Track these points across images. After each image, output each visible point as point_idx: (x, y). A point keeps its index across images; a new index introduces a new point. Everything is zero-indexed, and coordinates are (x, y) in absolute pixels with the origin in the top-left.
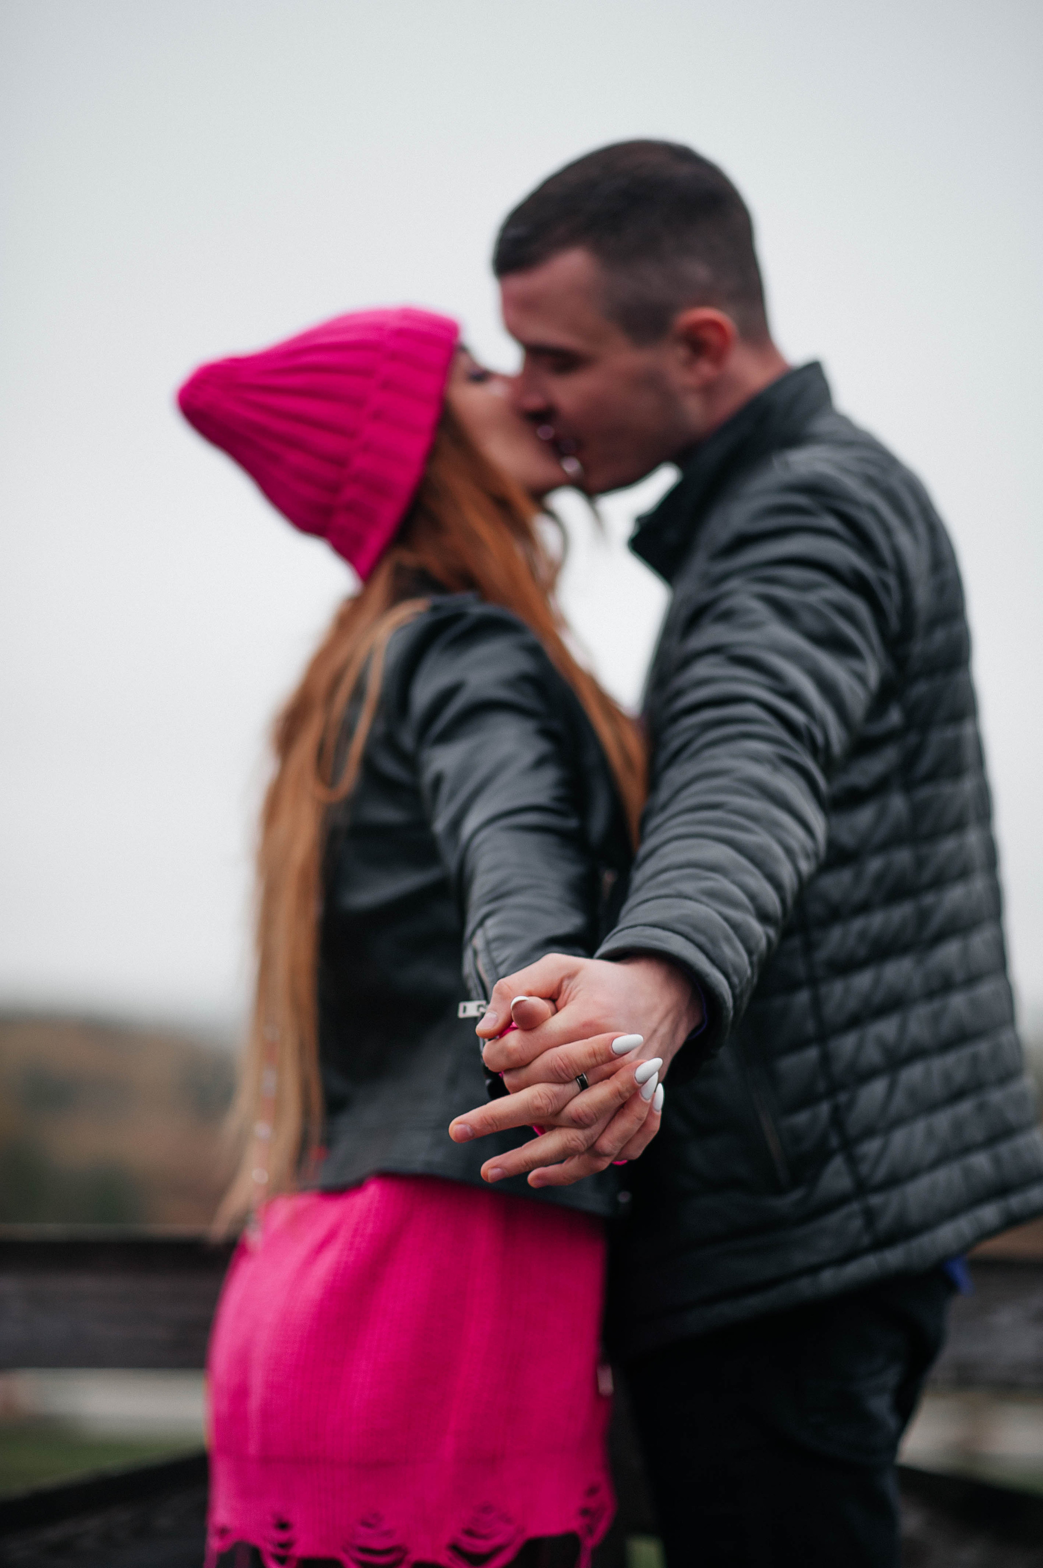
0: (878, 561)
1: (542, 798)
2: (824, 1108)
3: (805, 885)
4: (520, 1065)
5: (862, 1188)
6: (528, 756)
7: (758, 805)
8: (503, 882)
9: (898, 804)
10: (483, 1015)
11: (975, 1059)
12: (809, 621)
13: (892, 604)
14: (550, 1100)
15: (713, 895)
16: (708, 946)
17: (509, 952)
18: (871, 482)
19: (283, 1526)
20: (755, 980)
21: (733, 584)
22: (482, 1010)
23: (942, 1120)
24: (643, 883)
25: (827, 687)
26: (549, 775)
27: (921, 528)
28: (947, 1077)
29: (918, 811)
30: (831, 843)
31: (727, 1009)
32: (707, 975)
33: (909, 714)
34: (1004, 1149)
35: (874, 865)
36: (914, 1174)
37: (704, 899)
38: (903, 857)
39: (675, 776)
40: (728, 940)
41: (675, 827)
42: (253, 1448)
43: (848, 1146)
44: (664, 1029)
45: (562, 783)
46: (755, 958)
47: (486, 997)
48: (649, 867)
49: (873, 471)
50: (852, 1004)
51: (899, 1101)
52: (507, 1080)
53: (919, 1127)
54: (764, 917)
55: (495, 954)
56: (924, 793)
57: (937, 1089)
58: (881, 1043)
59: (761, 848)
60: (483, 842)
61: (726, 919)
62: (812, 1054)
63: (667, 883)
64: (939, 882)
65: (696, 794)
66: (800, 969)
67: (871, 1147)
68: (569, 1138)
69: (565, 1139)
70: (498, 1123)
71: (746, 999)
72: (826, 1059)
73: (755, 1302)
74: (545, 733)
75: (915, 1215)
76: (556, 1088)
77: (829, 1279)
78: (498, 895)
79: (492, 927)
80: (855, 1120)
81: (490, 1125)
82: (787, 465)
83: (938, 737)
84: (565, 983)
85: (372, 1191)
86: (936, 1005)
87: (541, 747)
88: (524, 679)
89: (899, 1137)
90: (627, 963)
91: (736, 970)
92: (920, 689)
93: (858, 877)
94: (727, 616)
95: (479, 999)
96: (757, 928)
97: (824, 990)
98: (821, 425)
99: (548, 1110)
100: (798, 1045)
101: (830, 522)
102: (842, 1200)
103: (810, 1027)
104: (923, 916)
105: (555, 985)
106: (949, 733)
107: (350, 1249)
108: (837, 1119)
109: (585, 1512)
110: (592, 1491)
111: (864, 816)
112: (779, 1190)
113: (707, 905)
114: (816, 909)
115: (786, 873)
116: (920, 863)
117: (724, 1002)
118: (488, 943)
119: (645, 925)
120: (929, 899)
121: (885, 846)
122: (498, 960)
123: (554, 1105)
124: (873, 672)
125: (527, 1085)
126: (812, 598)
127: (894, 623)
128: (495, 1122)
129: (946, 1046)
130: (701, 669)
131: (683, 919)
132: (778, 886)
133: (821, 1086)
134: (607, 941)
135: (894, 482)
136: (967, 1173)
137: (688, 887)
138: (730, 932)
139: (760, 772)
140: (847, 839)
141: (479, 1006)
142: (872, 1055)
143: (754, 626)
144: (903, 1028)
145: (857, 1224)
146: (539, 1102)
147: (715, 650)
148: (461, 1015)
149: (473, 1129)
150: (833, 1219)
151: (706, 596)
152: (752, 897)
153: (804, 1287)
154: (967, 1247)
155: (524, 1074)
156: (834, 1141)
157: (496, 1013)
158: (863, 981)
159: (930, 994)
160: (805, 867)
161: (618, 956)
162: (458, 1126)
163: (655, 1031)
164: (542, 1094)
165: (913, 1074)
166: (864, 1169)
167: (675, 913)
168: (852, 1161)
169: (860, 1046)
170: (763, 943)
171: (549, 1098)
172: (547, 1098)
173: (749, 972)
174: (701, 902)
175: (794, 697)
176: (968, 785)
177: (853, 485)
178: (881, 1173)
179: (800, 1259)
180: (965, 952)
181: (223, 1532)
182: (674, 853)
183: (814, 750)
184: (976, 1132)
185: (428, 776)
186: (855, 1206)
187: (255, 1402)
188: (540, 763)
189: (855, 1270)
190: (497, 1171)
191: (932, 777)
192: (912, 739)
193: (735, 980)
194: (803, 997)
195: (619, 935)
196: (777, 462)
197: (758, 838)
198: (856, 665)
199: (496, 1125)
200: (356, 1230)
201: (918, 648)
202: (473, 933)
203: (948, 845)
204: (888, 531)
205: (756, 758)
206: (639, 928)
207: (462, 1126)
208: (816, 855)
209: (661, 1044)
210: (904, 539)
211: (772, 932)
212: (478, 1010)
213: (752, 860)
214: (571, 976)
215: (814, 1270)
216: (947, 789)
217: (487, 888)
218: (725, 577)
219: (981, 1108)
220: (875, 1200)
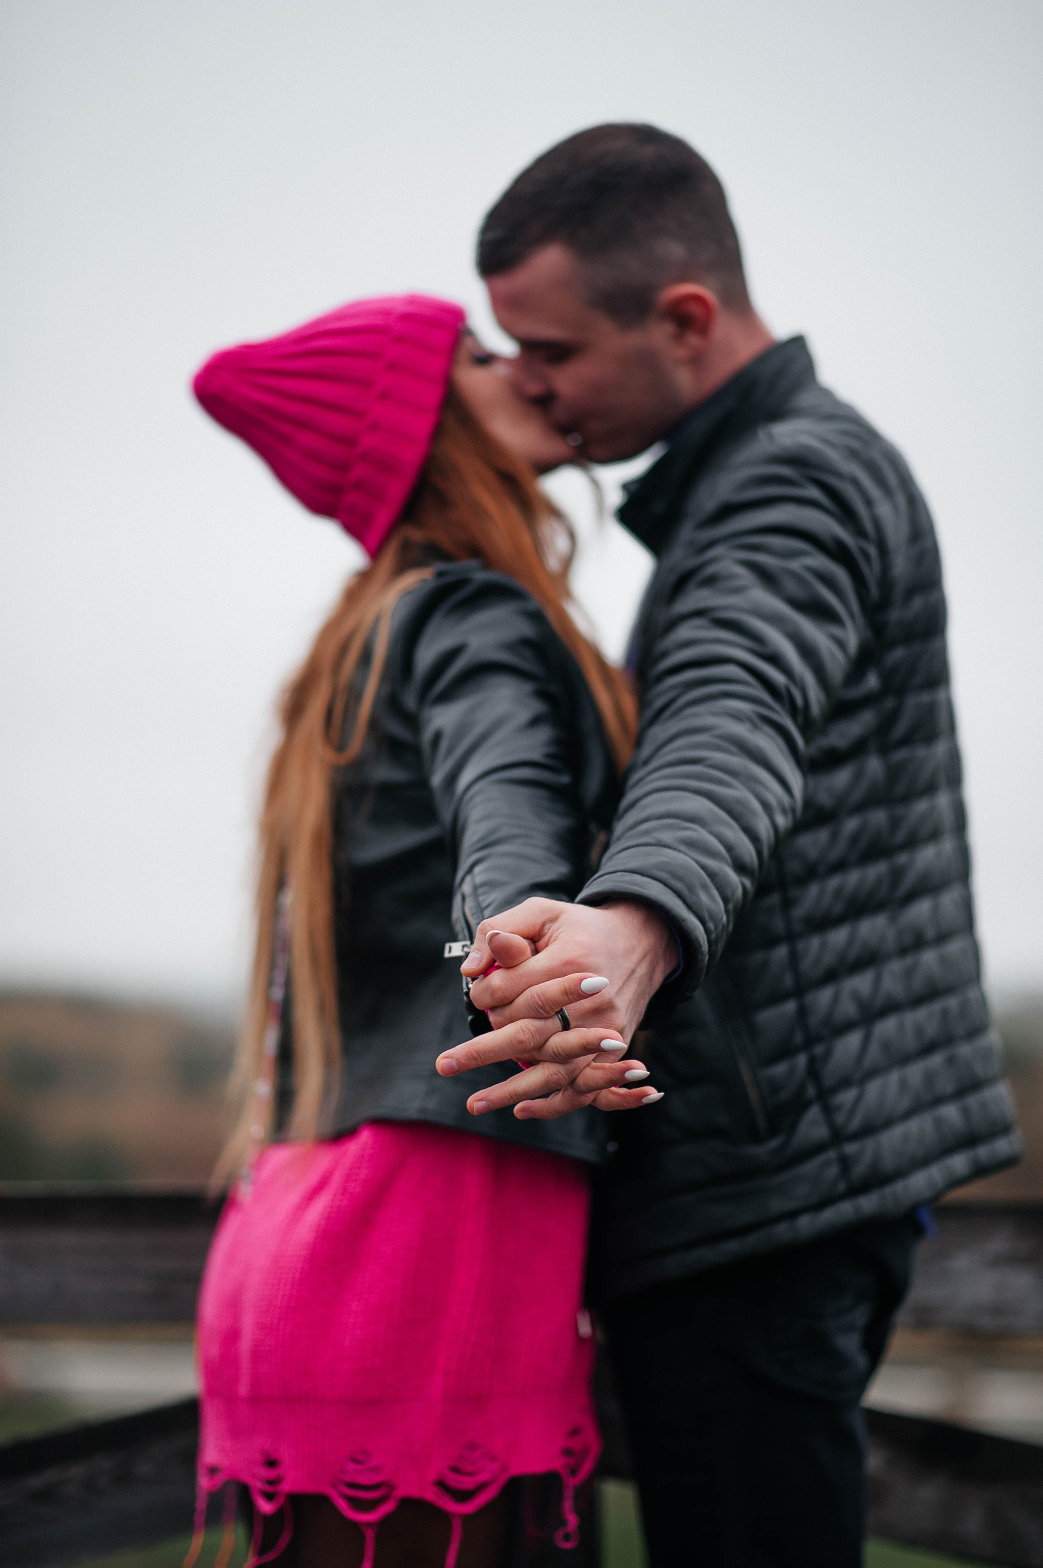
0: (859, 531)
1: (536, 755)
2: (802, 1060)
3: (782, 840)
4: (503, 1003)
5: (838, 1137)
6: (524, 715)
7: (737, 761)
8: (493, 831)
9: (874, 765)
10: (467, 954)
11: (945, 1013)
12: (790, 586)
13: (871, 572)
14: (532, 1034)
15: (691, 844)
16: (686, 893)
17: (495, 896)
18: (853, 454)
19: (271, 1463)
20: (731, 927)
21: (718, 551)
22: (466, 949)
23: (915, 1072)
24: (623, 834)
25: (807, 651)
26: (543, 735)
27: (901, 500)
28: (919, 1031)
29: (894, 773)
30: (808, 802)
31: (702, 952)
32: (684, 920)
33: (886, 679)
34: (972, 1101)
35: (851, 825)
36: (888, 1123)
37: (683, 848)
38: (878, 817)
39: (659, 732)
40: (704, 887)
41: (656, 780)
42: (243, 1389)
43: (824, 1096)
44: (642, 970)
45: (557, 742)
46: (731, 906)
47: (472, 939)
48: (631, 818)
49: (855, 444)
50: (829, 959)
51: (874, 1053)
52: (492, 1018)
53: (894, 1077)
54: (740, 868)
55: (481, 898)
56: (900, 755)
57: (910, 1042)
58: (855, 996)
59: (739, 801)
60: (475, 795)
61: (704, 868)
62: (790, 1007)
63: (647, 832)
64: (912, 843)
65: (679, 749)
66: (778, 925)
67: (847, 1097)
68: (552, 1072)
69: (547, 1073)
70: (483, 1058)
71: (720, 947)
72: (803, 1012)
73: (733, 1247)
74: (542, 694)
75: (889, 1163)
76: (538, 1023)
77: (806, 1224)
78: (487, 844)
79: (480, 874)
80: (832, 1070)
81: (475, 1059)
82: (771, 437)
83: (914, 701)
84: (547, 927)
85: (365, 1136)
86: (909, 960)
87: (537, 707)
88: (525, 642)
89: (873, 1088)
90: (607, 908)
91: (713, 917)
92: (897, 654)
93: (834, 837)
94: (711, 581)
95: (465, 940)
96: (733, 877)
97: (801, 945)
98: (805, 399)
99: (530, 1044)
100: (776, 998)
101: (813, 492)
102: (818, 1149)
103: (788, 981)
104: (897, 874)
105: (537, 928)
106: (925, 698)
107: (343, 1194)
108: (814, 1071)
109: (568, 1452)
110: (575, 1432)
111: (842, 777)
112: (758, 1139)
113: (685, 854)
114: (794, 867)
115: (763, 826)
116: (895, 823)
117: (700, 946)
118: (475, 888)
119: (624, 871)
120: (902, 859)
121: (861, 807)
122: (484, 905)
123: (535, 1040)
124: (852, 638)
125: (511, 1020)
126: (795, 565)
127: (874, 591)
128: (480, 1057)
129: (918, 1001)
130: (684, 632)
131: (661, 866)
132: (755, 838)
133: (798, 1038)
134: (587, 887)
135: (875, 454)
136: (939, 1122)
137: (667, 836)
138: (707, 880)
139: (741, 730)
140: (824, 799)
141: (464, 946)
142: (848, 1008)
143: (738, 590)
144: (877, 982)
145: (833, 1171)
146: (521, 1037)
147: (699, 613)
148: (447, 955)
149: (459, 1062)
150: (809, 1167)
151: (692, 562)
152: (729, 848)
153: (782, 1231)
154: (937, 1196)
155: (508, 1011)
156: (811, 1091)
157: (481, 953)
158: (838, 937)
159: (903, 951)
160: (782, 821)
161: (597, 901)
162: (444, 1060)
163: (633, 972)
164: (525, 1029)
165: (887, 1027)
166: (840, 1118)
167: (654, 860)
168: (828, 1111)
169: (836, 999)
170: (739, 892)
171: (531, 1033)
172: (529, 1032)
173: (725, 919)
174: (680, 851)
175: (775, 659)
176: (940, 748)
177: (835, 457)
178: (856, 1123)
179: (777, 1205)
180: (935, 909)
181: (213, 1470)
182: (655, 804)
183: (793, 711)
184: (946, 1085)
185: (427, 735)
186: (831, 1154)
187: (245, 1345)
188: (535, 722)
189: (830, 1216)
190: (482, 1104)
191: (907, 741)
192: (889, 703)
193: (711, 926)
194: (781, 952)
195: (599, 880)
196: (762, 434)
197: (737, 792)
198: (837, 631)
199: (481, 1060)
200: (348, 1175)
201: (895, 615)
202: (463, 880)
203: (921, 806)
204: (869, 502)
205: (736, 716)
206: (618, 874)
207: (449, 1060)
208: (793, 811)
209: (639, 984)
210: (884, 510)
211: (747, 883)
212: (463, 950)
213: (729, 812)
214: (554, 919)
215: (792, 1215)
216: (921, 752)
217: (475, 838)
218: (711, 544)
219: (951, 1061)
220: (850, 1148)
